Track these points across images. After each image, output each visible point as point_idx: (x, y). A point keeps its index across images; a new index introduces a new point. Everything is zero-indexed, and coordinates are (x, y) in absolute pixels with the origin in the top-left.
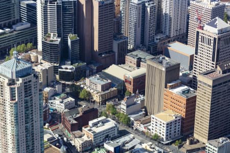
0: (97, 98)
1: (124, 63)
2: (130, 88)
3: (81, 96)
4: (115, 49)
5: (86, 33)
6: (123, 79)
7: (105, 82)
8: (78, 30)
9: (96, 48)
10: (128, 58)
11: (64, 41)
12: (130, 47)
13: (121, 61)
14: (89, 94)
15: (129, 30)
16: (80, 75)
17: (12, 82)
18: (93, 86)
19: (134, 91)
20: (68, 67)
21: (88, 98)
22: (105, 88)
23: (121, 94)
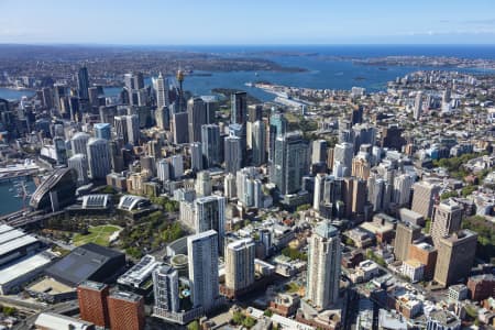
0: (359, 244)
1: (372, 221)
2: (380, 239)
3: (348, 241)
4: (366, 211)
5: (348, 201)
6: (374, 232)
7: (363, 234)
8: (343, 199)
9: (354, 210)
10: (375, 218)
11: (334, 205)
12: (374, 209)
13: (370, 220)
14: (353, 241)
15: (374, 198)
16: (345, 228)
18: (355, 236)
19: (383, 241)
20: (337, 222)
21: (353, 244)
22: (364, 238)
23: (374, 243)
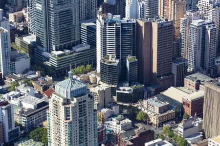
0: (154, 120)
1: (183, 85)
2: (188, 110)
3: (138, 117)
4: (174, 71)
5: (145, 54)
6: (181, 101)
7: (163, 104)
8: (137, 52)
9: (155, 70)
10: (187, 80)
11: (122, 63)
12: (190, 69)
13: (180, 84)
14: (146, 116)
15: (189, 52)
16: (138, 96)
17: (66, 102)
18: (151, 107)
19: (193, 114)
20: (126, 89)
21: (146, 120)
22: (162, 110)
23: (179, 116)
